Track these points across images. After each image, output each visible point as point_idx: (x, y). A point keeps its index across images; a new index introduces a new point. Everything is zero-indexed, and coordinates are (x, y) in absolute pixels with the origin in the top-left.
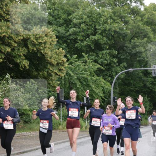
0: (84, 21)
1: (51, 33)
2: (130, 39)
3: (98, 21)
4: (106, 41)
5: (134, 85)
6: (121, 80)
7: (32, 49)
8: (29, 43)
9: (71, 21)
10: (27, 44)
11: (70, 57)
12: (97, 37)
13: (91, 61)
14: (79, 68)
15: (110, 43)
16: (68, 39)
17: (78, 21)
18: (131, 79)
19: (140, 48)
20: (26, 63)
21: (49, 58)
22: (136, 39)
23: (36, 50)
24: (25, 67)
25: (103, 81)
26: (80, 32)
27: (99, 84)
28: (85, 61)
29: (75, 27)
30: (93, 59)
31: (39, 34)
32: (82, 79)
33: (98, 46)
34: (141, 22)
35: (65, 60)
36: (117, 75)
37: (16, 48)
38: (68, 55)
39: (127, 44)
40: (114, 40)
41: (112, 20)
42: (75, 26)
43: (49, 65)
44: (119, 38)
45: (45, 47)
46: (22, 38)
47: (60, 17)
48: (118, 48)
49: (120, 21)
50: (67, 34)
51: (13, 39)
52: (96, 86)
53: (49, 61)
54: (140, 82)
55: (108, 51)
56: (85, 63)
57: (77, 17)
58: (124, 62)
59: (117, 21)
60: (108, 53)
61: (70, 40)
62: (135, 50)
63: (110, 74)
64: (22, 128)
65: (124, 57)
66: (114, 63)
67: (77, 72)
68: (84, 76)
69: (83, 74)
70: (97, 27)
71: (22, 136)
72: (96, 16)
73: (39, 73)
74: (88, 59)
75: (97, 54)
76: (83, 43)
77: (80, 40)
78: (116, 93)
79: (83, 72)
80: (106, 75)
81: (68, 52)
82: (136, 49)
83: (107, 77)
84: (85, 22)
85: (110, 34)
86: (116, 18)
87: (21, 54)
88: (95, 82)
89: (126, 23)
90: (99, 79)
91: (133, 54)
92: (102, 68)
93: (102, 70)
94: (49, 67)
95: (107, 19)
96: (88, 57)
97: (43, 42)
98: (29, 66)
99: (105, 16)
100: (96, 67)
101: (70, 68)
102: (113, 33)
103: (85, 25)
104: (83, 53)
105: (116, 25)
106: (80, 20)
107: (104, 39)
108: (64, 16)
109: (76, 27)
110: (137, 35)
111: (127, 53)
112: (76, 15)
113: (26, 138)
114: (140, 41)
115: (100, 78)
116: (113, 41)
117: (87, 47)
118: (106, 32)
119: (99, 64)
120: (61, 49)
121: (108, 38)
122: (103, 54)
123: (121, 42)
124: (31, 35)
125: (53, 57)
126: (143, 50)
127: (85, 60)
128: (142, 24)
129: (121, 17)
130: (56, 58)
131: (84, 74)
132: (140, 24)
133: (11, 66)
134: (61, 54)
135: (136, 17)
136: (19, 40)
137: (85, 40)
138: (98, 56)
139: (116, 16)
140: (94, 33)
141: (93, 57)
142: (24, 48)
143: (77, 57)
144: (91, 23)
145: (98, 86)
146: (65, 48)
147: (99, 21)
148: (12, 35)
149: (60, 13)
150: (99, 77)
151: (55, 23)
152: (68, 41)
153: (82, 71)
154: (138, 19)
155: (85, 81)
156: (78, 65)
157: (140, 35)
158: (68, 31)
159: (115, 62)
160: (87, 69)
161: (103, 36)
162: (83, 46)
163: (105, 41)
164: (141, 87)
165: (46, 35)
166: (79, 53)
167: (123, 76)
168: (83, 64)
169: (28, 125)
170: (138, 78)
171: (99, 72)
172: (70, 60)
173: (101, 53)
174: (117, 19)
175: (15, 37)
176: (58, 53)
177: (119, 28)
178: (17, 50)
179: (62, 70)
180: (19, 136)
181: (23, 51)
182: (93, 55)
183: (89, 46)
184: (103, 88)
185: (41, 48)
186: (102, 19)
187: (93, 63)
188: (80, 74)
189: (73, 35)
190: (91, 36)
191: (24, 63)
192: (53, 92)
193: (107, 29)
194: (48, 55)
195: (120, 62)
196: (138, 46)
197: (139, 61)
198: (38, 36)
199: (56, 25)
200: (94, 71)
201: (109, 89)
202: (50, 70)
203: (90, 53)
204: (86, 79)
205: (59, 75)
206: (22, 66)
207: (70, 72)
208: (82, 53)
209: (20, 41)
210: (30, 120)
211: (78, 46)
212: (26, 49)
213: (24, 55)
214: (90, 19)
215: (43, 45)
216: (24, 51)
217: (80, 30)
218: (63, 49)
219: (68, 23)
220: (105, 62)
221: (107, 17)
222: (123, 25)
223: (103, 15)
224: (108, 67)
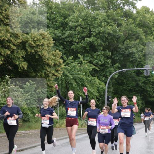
1: (48, 36)
2: (123, 41)
4: (101, 43)
5: (127, 85)
6: (114, 80)
7: (30, 51)
8: (27, 46)
9: (67, 24)
10: (26, 47)
11: (66, 59)
12: (92, 39)
13: (86, 62)
14: (75, 69)
15: (104, 45)
16: (64, 41)
17: (74, 24)
18: (125, 79)
19: (133, 49)
20: (24, 65)
21: (46, 60)
22: (129, 40)
23: (34, 53)
24: (24, 68)
25: (98, 81)
26: (76, 34)
27: (94, 84)
28: (80, 63)
29: (70, 30)
30: (88, 61)
31: (37, 37)
32: (77, 79)
33: (93, 48)
34: (133, 24)
35: (61, 61)
36: (111, 75)
37: (15, 51)
38: (64, 57)
39: (120, 46)
41: (106, 23)
42: (71, 28)
43: (46, 66)
44: (112, 40)
45: (43, 49)
46: (20, 41)
47: (57, 20)
48: (112, 49)
49: (113, 24)
50: (64, 36)
51: (13, 42)
52: (91, 86)
53: (46, 62)
54: (133, 82)
55: (102, 53)
56: (80, 64)
57: (73, 20)
58: (117, 62)
59: (111, 23)
60: (102, 55)
61: (67, 42)
62: (127, 51)
63: (105, 74)
64: (21, 126)
65: (117, 58)
67: (73, 73)
68: (79, 76)
69: (78, 74)
70: (92, 30)
71: (21, 134)
72: (91, 19)
73: (37, 74)
74: (84, 60)
75: (92, 55)
76: (79, 44)
77: (75, 42)
78: (110, 92)
79: (79, 72)
80: (101, 75)
81: (65, 53)
82: (129, 50)
83: (101, 77)
84: (80, 25)
85: (104, 36)
86: (110, 21)
87: (20, 56)
88: (90, 82)
89: (119, 25)
90: (94, 79)
91: (126, 55)
92: (97, 68)
93: (97, 70)
94: (47, 68)
95: (101, 22)
96: (83, 58)
97: (40, 44)
98: (28, 67)
99: (99, 19)
100: (91, 68)
101: (66, 69)
102: (107, 36)
103: (80, 28)
104: (78, 55)
105: (110, 27)
106: (76, 23)
107: (99, 41)
108: (60, 20)
109: (72, 29)
110: (130, 37)
111: (120, 54)
112: (72, 19)
113: (25, 136)
114: (133, 42)
116: (107, 43)
117: (82, 49)
118: (101, 35)
119: (94, 65)
120: (58, 50)
121: (102, 40)
122: (97, 56)
123: (115, 43)
124: (29, 38)
125: (50, 59)
126: (136, 51)
127: (81, 61)
128: (135, 26)
129: (114, 20)
130: (53, 59)
131: (80, 75)
132: (133, 26)
133: (11, 68)
134: (58, 56)
135: (129, 20)
136: (18, 43)
137: (81, 42)
138: (93, 57)
139: (110, 19)
140: (89, 35)
141: (89, 59)
143: (73, 58)
144: (86, 26)
146: (62, 50)
147: (94, 24)
148: (11, 39)
149: (56, 17)
150: (94, 77)
151: (52, 26)
152: (64, 43)
153: (78, 71)
154: (131, 22)
155: (81, 82)
156: (74, 66)
157: (133, 36)
158: (65, 33)
159: (110, 62)
160: (82, 70)
161: (98, 38)
162: (78, 48)
164: (134, 86)
165: (43, 38)
166: (74, 54)
167: (116, 76)
168: (78, 65)
169: (27, 124)
170: (130, 78)
171: (94, 73)
172: (66, 62)
173: (95, 54)
174: (111, 22)
175: (14, 40)
176: (55, 54)
177: (113, 31)
178: (16, 53)
179: (59, 70)
181: (21, 53)
183: (84, 48)
184: (98, 88)
185: (39, 50)
186: (96, 22)
187: (88, 64)
188: (76, 74)
189: (69, 37)
190: (86, 38)
191: (22, 65)
192: (50, 91)
193: (102, 31)
194: (45, 57)
195: (114, 62)
196: (130, 47)
197: (132, 62)
198: (36, 39)
199: (53, 28)
201: (103, 89)
202: (48, 71)
203: (86, 55)
204: (82, 79)
205: (56, 76)
206: (21, 68)
207: (66, 73)
208: (77, 54)
210: (29, 119)
211: (74, 48)
212: (24, 51)
213: (22, 57)
214: (85, 22)
215: (41, 47)
216: (23, 53)
217: (76, 33)
218: (59, 51)
219: (64, 25)
220: (100, 63)
221: (101, 20)
222: (117, 27)
223: (98, 18)
224: (102, 68)
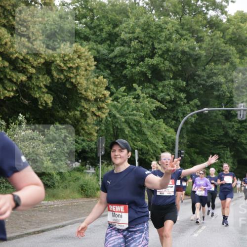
0: (136, 36)
1: (86, 53)
2: (204, 65)
3: (158, 36)
4: (170, 66)
5: (209, 134)
6: (190, 126)
7: (58, 77)
8: (53, 68)
9: (117, 35)
10: (51, 70)
11: (115, 90)
12: (155, 61)
13: (145, 96)
14: (129, 106)
15: (175, 70)
16: (112, 63)
17: (128, 35)
18: (206, 124)
19: (219, 77)
20: (48, 99)
21: (83, 91)
22: (213, 63)
23: (64, 79)
24: (46, 104)
25: (164, 126)
26: (130, 53)
27: (158, 130)
28: (137, 96)
29: (122, 45)
30: (149, 94)
31: (68, 55)
32: (132, 122)
33: (157, 74)
34: (221, 39)
35: (107, 93)
36: (185, 117)
37: (34, 76)
38: (112, 87)
39: (199, 72)
40: (181, 65)
41: (178, 36)
42: (123, 43)
43: (83, 101)
44: (188, 63)
45: (77, 75)
46: (42, 61)
48: (187, 76)
49: (189, 36)
50: (111, 55)
51: (30, 63)
52: (154, 133)
53: (83, 94)
54: (220, 128)
55: (172, 82)
56: (136, 98)
57: (127, 30)
58: (195, 98)
60: (172, 85)
61: (116, 64)
62: (210, 80)
63: (175, 115)
65: (195, 91)
66: (181, 99)
67: (125, 113)
68: (135, 118)
69: (133, 115)
70: (156, 45)
71: (41, 206)
72: (155, 28)
73: (68, 114)
74: (142, 93)
75: (155, 86)
76: (135, 68)
77: (130, 64)
78: (183, 144)
79: (135, 112)
80: (169, 117)
81: (112, 82)
82: (213, 79)
83: (170, 120)
84: (137, 38)
85: (175, 55)
86: (184, 32)
87: (42, 84)
88: (152, 127)
89: (199, 40)
90: (158, 124)
92: (163, 106)
93: (162, 109)
94: (83, 103)
95: (171, 34)
96: (141, 90)
97: (74, 66)
98: (53, 103)
99: (168, 30)
100: (154, 105)
101: (114, 106)
102: (180, 55)
103: (137, 42)
104: (134, 85)
105: (185, 43)
106: (131, 35)
107: (167, 64)
108: (107, 28)
109: (125, 44)
110: (216, 59)
111: (200, 84)
112: (125, 28)
113: (47, 209)
114: (220, 67)
115: (159, 122)
116: (180, 67)
117: (141, 75)
118: (170, 53)
119: (159, 101)
120: (102, 77)
121: (171, 62)
122: (164, 86)
123: (192, 68)
124: (56, 57)
125: (90, 89)
126: (223, 80)
127: (138, 94)
128: (224, 42)
129: (192, 32)
130: (93, 90)
131: (136, 116)
132: (220, 41)
133: (26, 102)
134: (101, 84)
135: (215, 32)
136: (39, 63)
137: (138, 65)
138: (156, 88)
139: (185, 30)
140: (151, 54)
141: (150, 91)
142: (46, 76)
143: (125, 90)
144: (147, 39)
145: (156, 133)
146: (108, 76)
147: (160, 36)
148: (29, 57)
149: (102, 23)
150: (158, 120)
151: (93, 38)
153: (133, 110)
154: (218, 35)
155: (137, 126)
156: (127, 103)
157: (221, 58)
158: (113, 51)
159: (183, 97)
160: (140, 108)
161: (165, 60)
162: (134, 73)
163: (168, 66)
164: (221, 136)
165: (79, 57)
166: (128, 83)
167: (193, 120)
168: (134, 100)
169: (51, 191)
170: (215, 122)
171: (158, 113)
172: (115, 95)
173: (161, 84)
174: (186, 35)
175: (33, 60)
176: (97, 83)
177: (189, 47)
178: (35, 79)
179: (103, 108)
180: (37, 207)
181: (44, 81)
182: (149, 87)
183: (144, 74)
184: (164, 137)
185: (72, 75)
186: (164, 34)
187: (149, 99)
188: (130, 115)
189: (119, 56)
190: (146, 59)
191: (45, 99)
193: (171, 49)
194: (81, 86)
195: (189, 98)
196: (215, 74)
197: (218, 97)
198: (67, 58)
199: (95, 42)
200: (151, 112)
201: (173, 138)
202: (85, 108)
203: (146, 84)
204: (139, 122)
205: (99, 116)
207: (114, 112)
208: (132, 84)
209: (40, 65)
210: (54, 183)
211: (127, 73)
212: (48, 78)
213: (46, 86)
214: (146, 34)
215: (75, 71)
216: (46, 80)
217: (131, 50)
218: (104, 78)
219: (112, 38)
220: (168, 97)
221: (171, 31)
222: (195, 43)
223: (166, 28)
224: (171, 105)
